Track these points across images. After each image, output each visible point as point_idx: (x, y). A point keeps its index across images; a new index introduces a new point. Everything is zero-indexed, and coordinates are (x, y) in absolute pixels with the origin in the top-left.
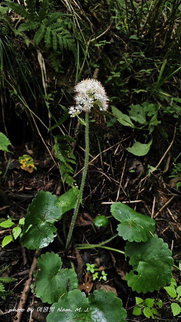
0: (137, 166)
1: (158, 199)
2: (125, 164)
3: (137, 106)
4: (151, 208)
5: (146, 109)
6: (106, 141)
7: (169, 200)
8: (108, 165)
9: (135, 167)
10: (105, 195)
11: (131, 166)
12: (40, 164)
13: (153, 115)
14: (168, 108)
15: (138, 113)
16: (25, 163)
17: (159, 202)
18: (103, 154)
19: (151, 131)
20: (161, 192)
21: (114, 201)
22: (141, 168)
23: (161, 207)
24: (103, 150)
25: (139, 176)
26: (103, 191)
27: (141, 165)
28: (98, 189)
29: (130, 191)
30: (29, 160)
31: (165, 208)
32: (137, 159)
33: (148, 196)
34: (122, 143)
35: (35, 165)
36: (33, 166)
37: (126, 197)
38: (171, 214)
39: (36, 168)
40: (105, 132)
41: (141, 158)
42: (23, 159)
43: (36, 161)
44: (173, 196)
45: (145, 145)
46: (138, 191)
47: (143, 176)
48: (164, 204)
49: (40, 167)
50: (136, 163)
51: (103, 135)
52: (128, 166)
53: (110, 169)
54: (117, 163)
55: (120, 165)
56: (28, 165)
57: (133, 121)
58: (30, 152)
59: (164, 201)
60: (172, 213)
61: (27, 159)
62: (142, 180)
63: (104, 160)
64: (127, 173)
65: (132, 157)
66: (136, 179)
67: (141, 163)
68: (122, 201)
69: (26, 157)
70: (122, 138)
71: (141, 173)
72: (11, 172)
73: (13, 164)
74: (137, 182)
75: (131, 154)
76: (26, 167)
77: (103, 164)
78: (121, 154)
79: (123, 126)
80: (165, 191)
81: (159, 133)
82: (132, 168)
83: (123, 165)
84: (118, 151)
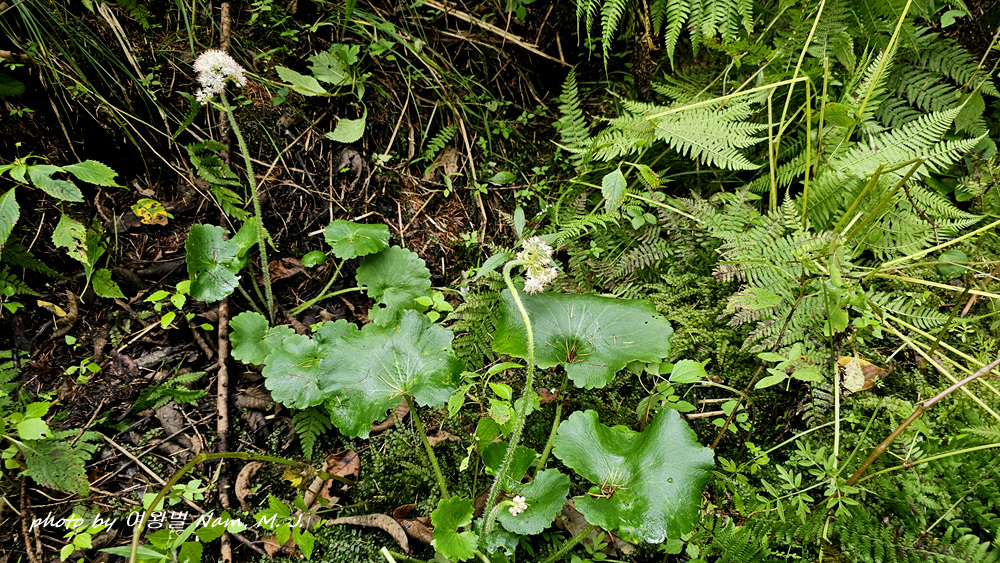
2: (330, 162)
3: (324, 54)
6: (283, 132)
8: (299, 170)
9: (347, 162)
10: (309, 222)
11: (340, 163)
12: (176, 208)
16: (148, 212)
18: (284, 156)
21: (328, 225)
22: (359, 162)
24: (282, 147)
26: (305, 215)
27: (358, 157)
28: (296, 215)
29: (351, 204)
30: (153, 207)
32: (350, 149)
34: (313, 128)
35: (169, 212)
37: (347, 214)
39: (171, 216)
40: (276, 116)
41: (356, 146)
42: (140, 207)
43: (166, 204)
45: (357, 121)
47: (366, 174)
49: (178, 212)
50: (347, 155)
51: (276, 122)
52: (336, 164)
53: (306, 177)
54: (316, 164)
55: (321, 167)
56: (155, 215)
57: (324, 85)
58: (149, 192)
61: (149, 206)
62: (367, 180)
63: (290, 165)
64: (339, 177)
65: (338, 147)
66: (356, 181)
67: (355, 153)
69: (145, 203)
70: (311, 120)
72: (124, 237)
73: (123, 222)
74: (359, 186)
75: (335, 143)
76: (151, 219)
77: (291, 171)
78: (317, 147)
79: (307, 98)
80: (417, 190)
83: (327, 165)
84: (310, 144)
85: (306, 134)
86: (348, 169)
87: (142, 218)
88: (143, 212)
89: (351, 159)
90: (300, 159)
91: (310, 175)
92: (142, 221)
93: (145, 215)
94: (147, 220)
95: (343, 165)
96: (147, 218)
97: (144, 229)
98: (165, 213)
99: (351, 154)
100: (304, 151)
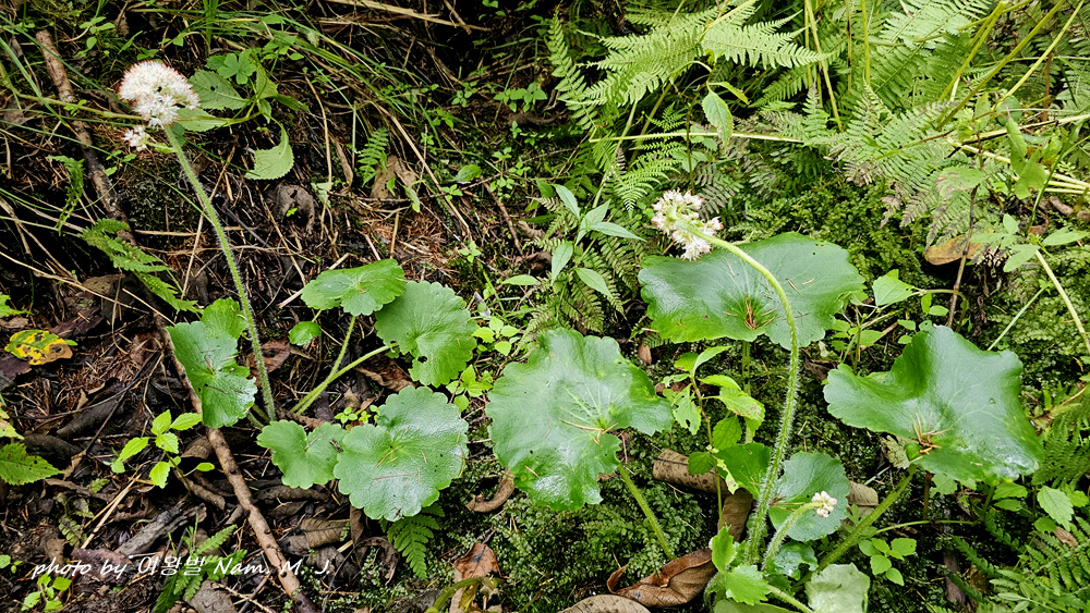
1: (373, 234)
2: (267, 208)
7: (393, 227)
8: (234, 228)
9: (292, 200)
11: (281, 205)
12: (74, 329)
13: (254, 77)
14: (269, 47)
15: (213, 89)
16: (33, 349)
19: (267, 112)
20: (371, 222)
22: (303, 196)
23: (388, 246)
25: (312, 213)
27: (300, 191)
29: (315, 251)
30: (38, 338)
32: (284, 185)
34: (228, 170)
35: (66, 338)
37: (317, 265)
39: (73, 343)
42: (19, 346)
46: (329, 242)
47: (319, 209)
49: (79, 335)
54: (251, 215)
55: (259, 216)
56: (47, 349)
61: (31, 339)
62: (322, 218)
65: (269, 187)
66: (311, 221)
67: (296, 187)
69: (23, 337)
70: (219, 161)
71: (312, 205)
85: (223, 181)
86: (295, 210)
87: (29, 358)
88: (27, 350)
89: (294, 195)
90: (230, 214)
91: (250, 230)
92: (31, 362)
93: (31, 354)
94: (38, 359)
95: (287, 206)
96: (37, 356)
97: (36, 372)
98: (62, 341)
99: (291, 190)
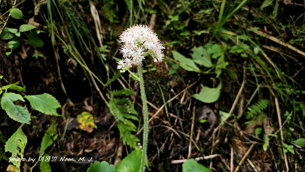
0: (208, 114)
1: (236, 150)
2: (194, 113)
3: (201, 48)
4: (229, 161)
5: (210, 51)
6: (169, 89)
7: (248, 150)
8: (174, 116)
9: (205, 116)
10: (174, 153)
11: (200, 115)
12: (100, 122)
13: (219, 57)
14: (234, 47)
15: (202, 56)
16: (85, 121)
17: (237, 153)
18: (167, 105)
19: (218, 73)
20: (238, 141)
21: (186, 158)
22: (213, 117)
23: (240, 159)
24: (167, 99)
25: (212, 126)
26: (172, 147)
27: (212, 114)
28: (167, 146)
29: (203, 145)
30: (89, 118)
31: (246, 160)
32: (207, 107)
33: (224, 149)
34: (188, 90)
35: (96, 124)
36: (92, 124)
37: (199, 152)
38: (253, 166)
39: (96, 127)
40: (168, 79)
41: (211, 106)
42: (82, 117)
43: (95, 118)
44: (251, 144)
45: (213, 89)
46: (212, 144)
47: (216, 126)
48: (243, 155)
49: (100, 125)
50: (206, 110)
51: (167, 83)
52: (198, 115)
53: (178, 120)
54: (185, 113)
55: (188, 115)
56: (88, 124)
57: (198, 65)
58: (90, 108)
59: (243, 151)
60: (254, 164)
61: (86, 117)
62: (215, 130)
63: (170, 111)
64: (197, 124)
65: (200, 105)
66: (209, 130)
67: (211, 111)
68: (194, 157)
69: (86, 115)
70: (187, 84)
71: (213, 123)
72: (69, 133)
73: (71, 124)
74: (210, 134)
75: (199, 101)
76: (85, 126)
77: (169, 116)
78: (188, 102)
79: (187, 71)
80: (242, 139)
81: (228, 75)
82: (202, 117)
83: (192, 115)
84: (184, 100)
85: (183, 94)
86: (205, 121)
90: (177, 109)
91: (180, 119)
92: (80, 126)
93: (83, 123)
99: (209, 111)
100: (180, 104)
